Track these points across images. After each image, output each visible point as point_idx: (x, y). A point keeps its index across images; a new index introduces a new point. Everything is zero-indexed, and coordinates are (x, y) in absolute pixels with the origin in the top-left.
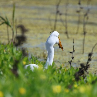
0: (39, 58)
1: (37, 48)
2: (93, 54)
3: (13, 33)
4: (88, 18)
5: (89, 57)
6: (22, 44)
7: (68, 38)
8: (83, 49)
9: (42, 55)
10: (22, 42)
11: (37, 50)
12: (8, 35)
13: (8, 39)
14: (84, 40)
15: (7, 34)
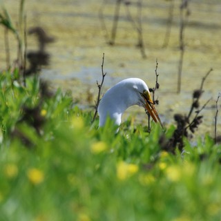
0: (77, 102)
1: (73, 79)
2: (203, 91)
3: (20, 46)
4: (188, 13)
5: (195, 99)
6: (40, 70)
7: (144, 57)
8: (179, 83)
9: (85, 97)
10: (39, 67)
11: (73, 86)
12: (8, 51)
13: (8, 60)
14: (181, 62)
15: (4, 48)
